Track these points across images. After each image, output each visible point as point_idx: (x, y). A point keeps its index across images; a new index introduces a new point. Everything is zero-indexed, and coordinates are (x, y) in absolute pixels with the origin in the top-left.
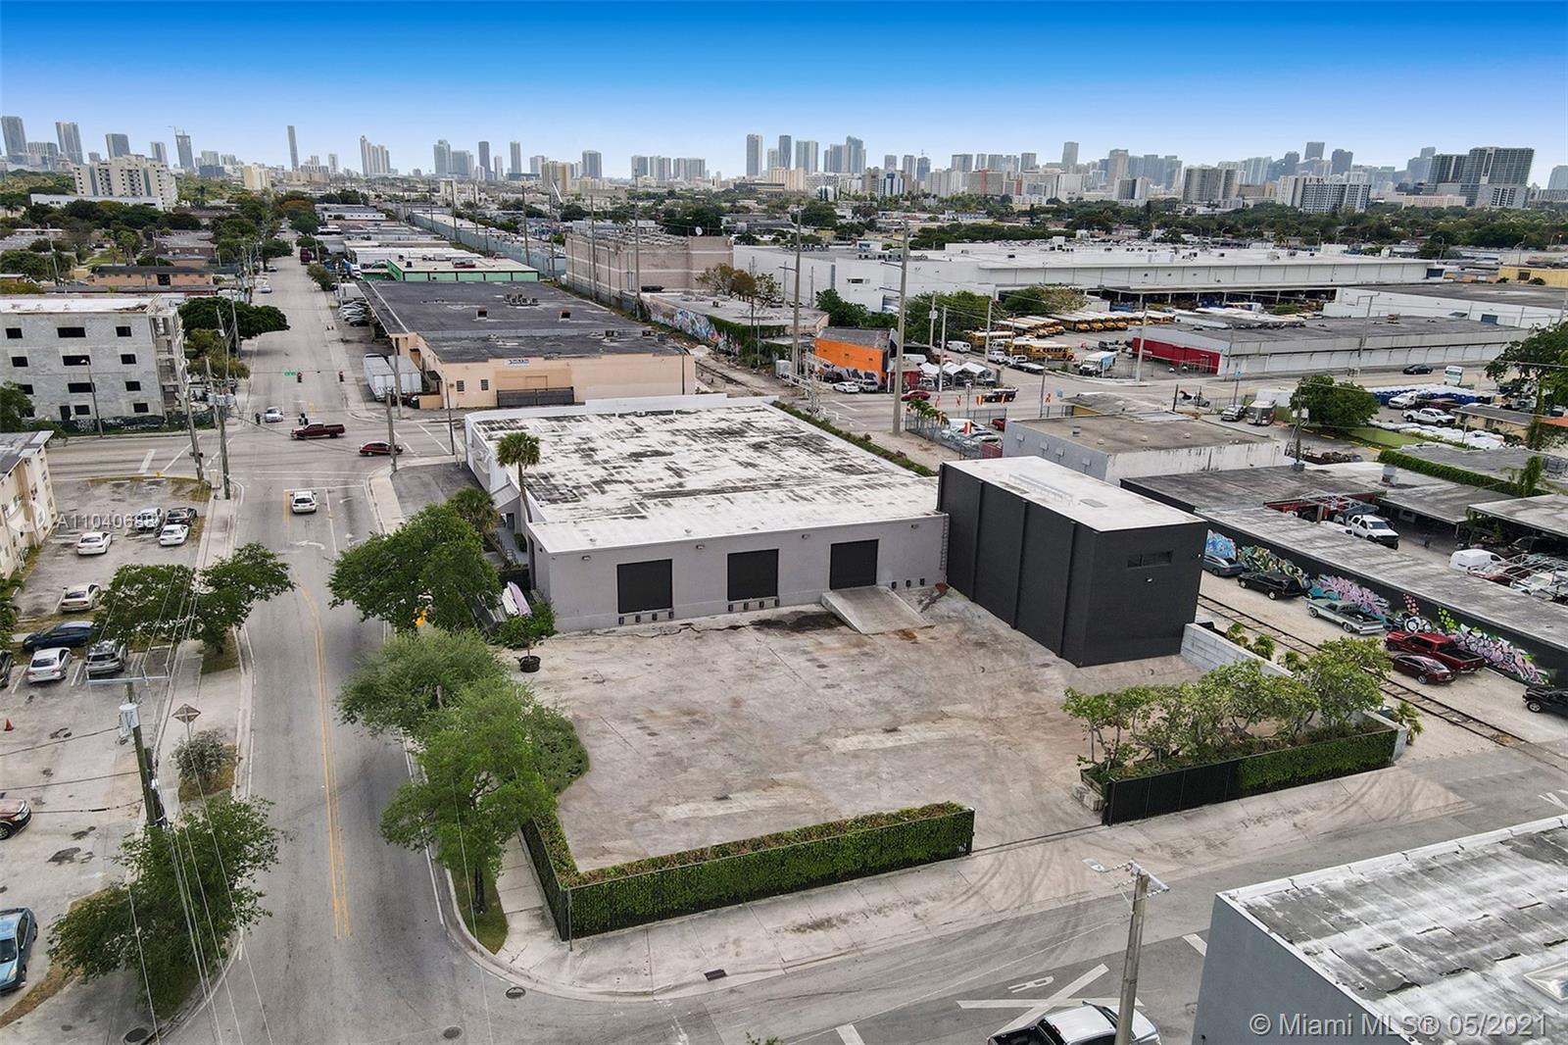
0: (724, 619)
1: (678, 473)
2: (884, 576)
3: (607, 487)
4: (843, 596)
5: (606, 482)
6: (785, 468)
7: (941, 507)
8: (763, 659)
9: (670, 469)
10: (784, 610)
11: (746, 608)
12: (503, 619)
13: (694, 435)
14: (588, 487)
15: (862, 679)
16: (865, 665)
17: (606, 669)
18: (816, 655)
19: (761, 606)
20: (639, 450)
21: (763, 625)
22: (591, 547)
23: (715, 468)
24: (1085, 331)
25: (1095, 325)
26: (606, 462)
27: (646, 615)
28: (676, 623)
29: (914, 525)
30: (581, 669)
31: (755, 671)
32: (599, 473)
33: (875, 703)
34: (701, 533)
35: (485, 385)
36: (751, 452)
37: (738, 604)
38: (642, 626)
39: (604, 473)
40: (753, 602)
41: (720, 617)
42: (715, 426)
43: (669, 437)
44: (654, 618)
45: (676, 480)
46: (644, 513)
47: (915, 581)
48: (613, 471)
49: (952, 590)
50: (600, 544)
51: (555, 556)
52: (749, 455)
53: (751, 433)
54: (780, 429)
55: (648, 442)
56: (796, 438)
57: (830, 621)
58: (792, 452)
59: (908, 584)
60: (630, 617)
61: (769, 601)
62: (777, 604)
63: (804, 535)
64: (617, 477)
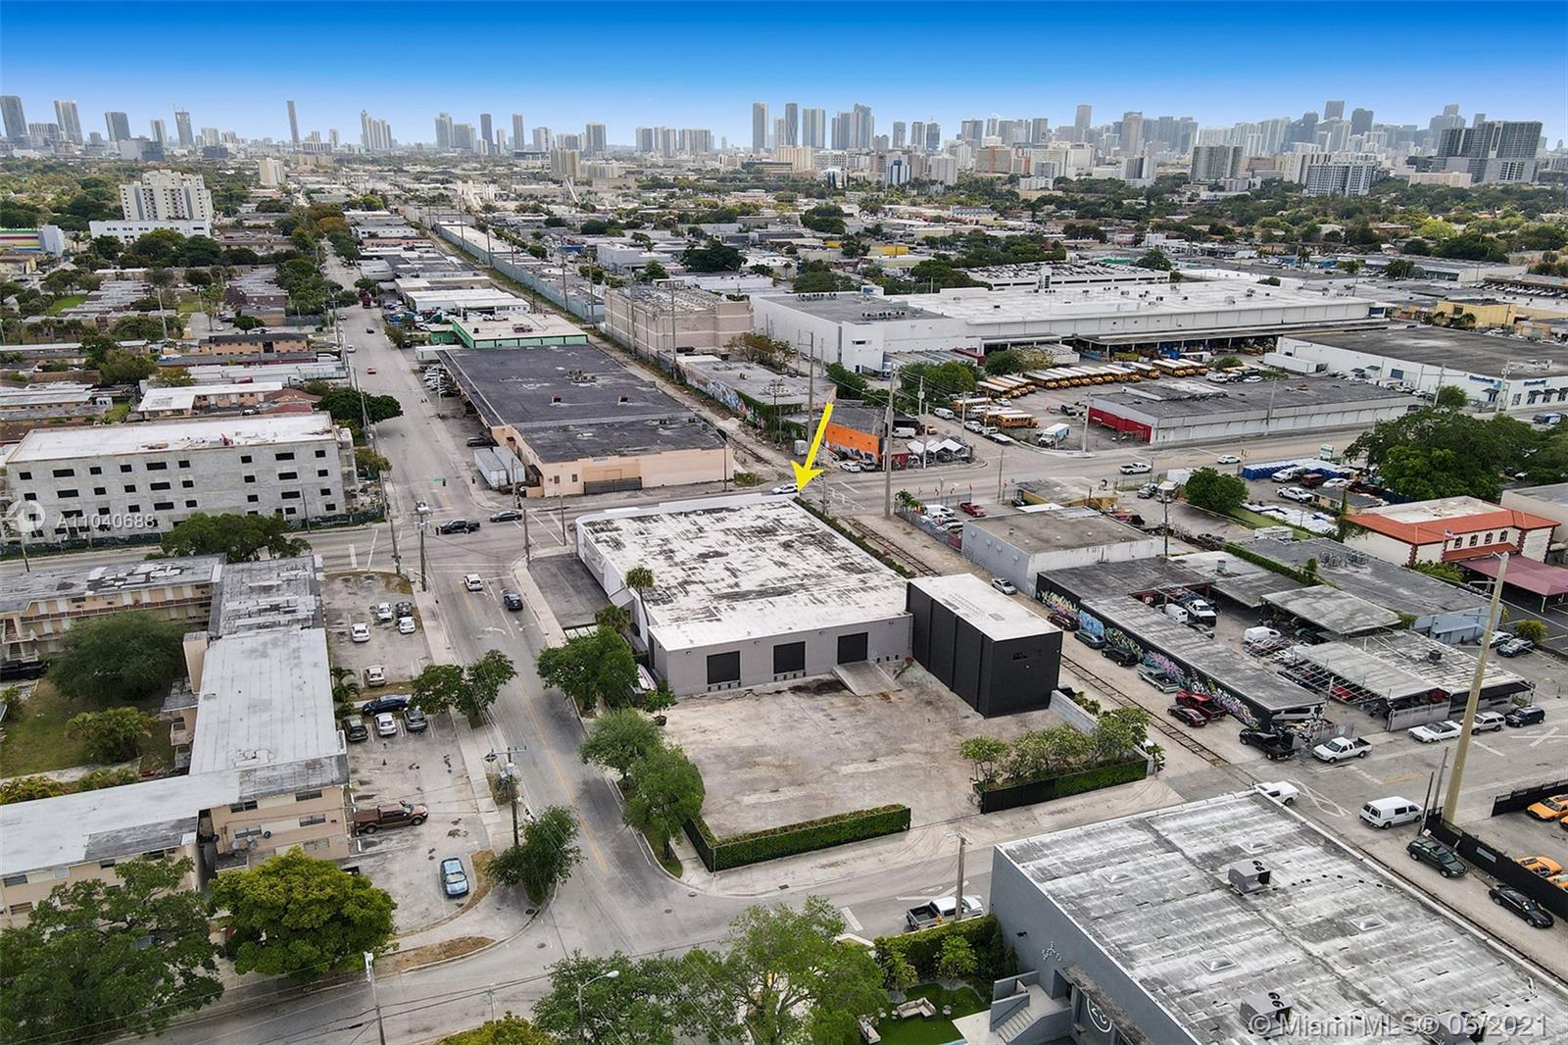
0: (772, 686)
1: (734, 573)
2: (872, 654)
3: (688, 588)
4: (846, 669)
5: (686, 582)
6: (807, 567)
7: (908, 609)
8: (798, 715)
9: (727, 569)
10: (809, 679)
11: (785, 678)
12: (640, 691)
13: (740, 534)
14: (675, 587)
15: (856, 727)
16: (858, 718)
17: (706, 723)
18: (829, 712)
19: (795, 677)
20: (704, 550)
21: (796, 690)
22: (691, 646)
23: (759, 568)
24: (1054, 388)
25: (1062, 383)
26: (683, 563)
27: (724, 685)
28: (742, 689)
29: (891, 622)
30: (691, 723)
31: (794, 724)
32: (681, 575)
33: (864, 743)
34: (757, 634)
35: (575, 478)
36: (781, 551)
37: (780, 676)
38: (722, 692)
39: (683, 574)
40: (789, 674)
41: (769, 685)
42: (755, 524)
43: (722, 537)
44: (729, 686)
45: (732, 581)
46: (719, 617)
47: (892, 657)
48: (690, 572)
49: (916, 663)
50: (697, 644)
51: (670, 652)
52: (780, 554)
53: (781, 532)
54: (801, 526)
55: (710, 542)
56: (812, 536)
57: (836, 686)
58: (810, 550)
59: (888, 659)
60: (714, 686)
61: (799, 673)
62: (804, 675)
63: (821, 632)
64: (693, 578)
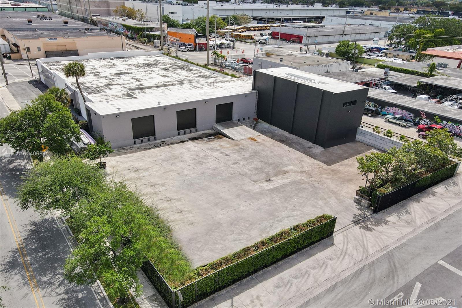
0: (177, 138)
1: (138, 80)
2: (235, 116)
3: (111, 87)
4: (222, 126)
5: (109, 85)
6: (180, 77)
7: (254, 88)
8: (202, 154)
9: (134, 79)
10: (200, 133)
11: (185, 133)
12: (83, 146)
13: (137, 66)
14: (103, 87)
15: (245, 159)
16: (243, 153)
17: (137, 165)
18: (222, 150)
19: (191, 132)
20: (117, 72)
21: (193, 139)
22: (119, 112)
23: (152, 78)
24: (253, 30)
26: (106, 77)
27: (145, 139)
28: (157, 141)
29: (246, 95)
30: (126, 165)
31: (201, 160)
32: (105, 82)
33: (256, 169)
35: (39, 49)
36: (163, 72)
37: (182, 132)
38: (144, 144)
39: (107, 81)
40: (187, 131)
41: (175, 138)
42: (144, 62)
43: (127, 67)
44: (149, 140)
45: (138, 83)
46: (135, 96)
47: (246, 118)
48: (111, 80)
49: (260, 120)
50: (122, 110)
51: (104, 116)
52: (162, 72)
53: (160, 65)
54: (170, 63)
55: (120, 69)
56: (178, 66)
57: (218, 135)
58: (179, 71)
59: (244, 119)
60: (138, 141)
61: (193, 130)
62: (196, 131)
63: (206, 101)
64: (113, 83)
